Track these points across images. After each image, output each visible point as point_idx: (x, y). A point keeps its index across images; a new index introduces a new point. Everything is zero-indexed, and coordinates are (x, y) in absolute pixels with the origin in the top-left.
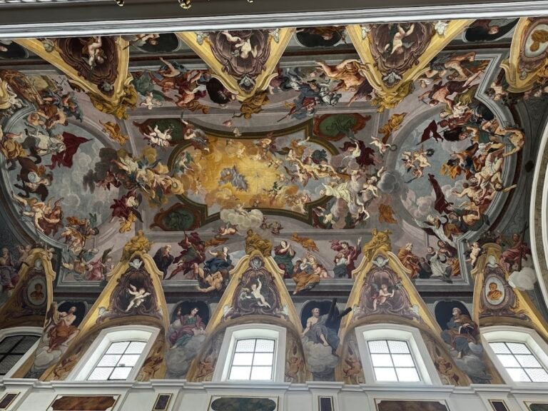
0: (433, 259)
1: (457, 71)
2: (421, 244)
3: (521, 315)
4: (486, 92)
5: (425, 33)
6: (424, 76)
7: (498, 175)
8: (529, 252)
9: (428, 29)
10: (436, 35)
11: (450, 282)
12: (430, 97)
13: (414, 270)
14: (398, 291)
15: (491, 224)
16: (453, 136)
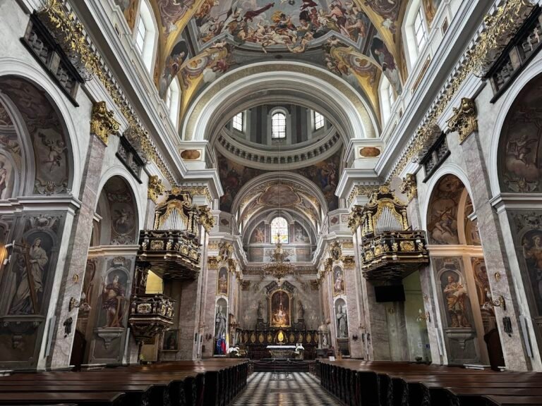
0: (211, 22)
1: (353, 24)
2: (219, 11)
3: (186, 82)
4: (333, 36)
5: (386, 11)
6: (355, 6)
7: (274, 43)
8: (225, 71)
9: (388, 14)
10: (383, 20)
11: (198, 40)
12: (337, 5)
13: (200, 14)
14: (180, 8)
15: (240, 47)
16: (304, 16)
